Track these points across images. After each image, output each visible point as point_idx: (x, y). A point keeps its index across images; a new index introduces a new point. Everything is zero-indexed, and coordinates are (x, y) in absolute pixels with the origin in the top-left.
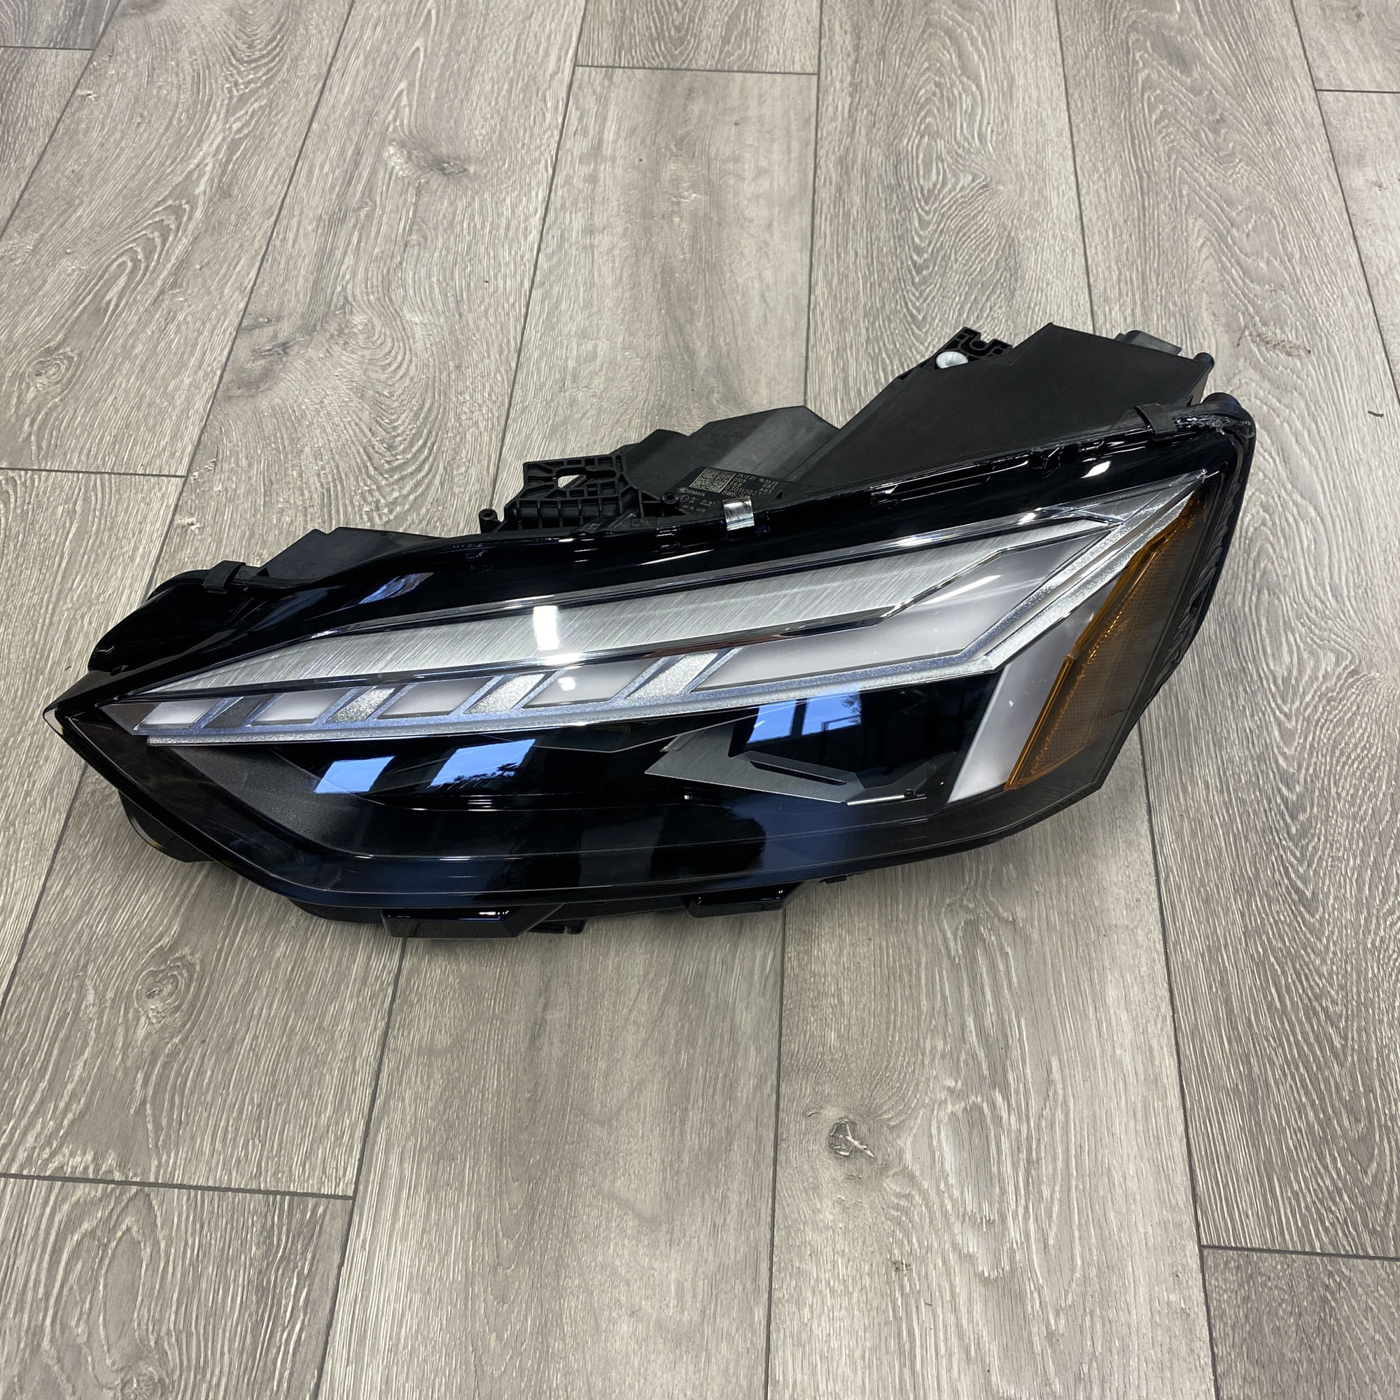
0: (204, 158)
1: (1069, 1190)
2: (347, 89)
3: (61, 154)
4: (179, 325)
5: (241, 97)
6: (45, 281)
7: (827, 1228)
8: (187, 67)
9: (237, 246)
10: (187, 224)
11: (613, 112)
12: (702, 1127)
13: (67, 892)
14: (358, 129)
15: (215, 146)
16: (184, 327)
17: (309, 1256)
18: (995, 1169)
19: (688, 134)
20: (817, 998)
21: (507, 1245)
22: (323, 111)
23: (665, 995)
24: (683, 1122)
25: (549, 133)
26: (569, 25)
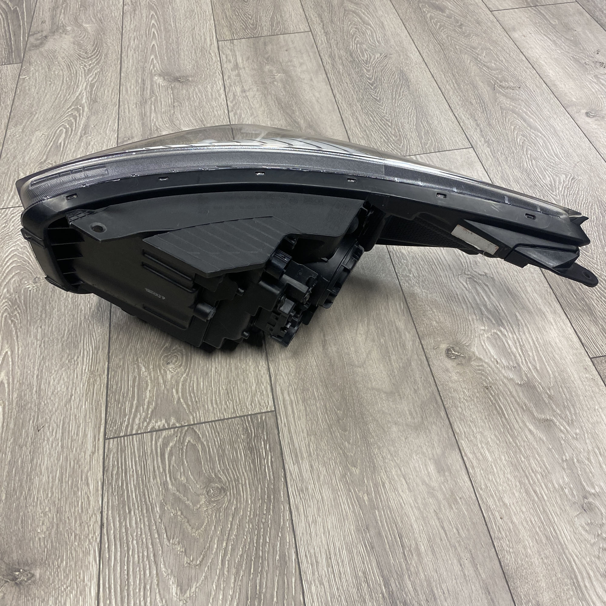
0: (81, 91)
1: (538, 351)
2: (131, 61)
3: (21, 99)
4: (92, 146)
5: (89, 70)
6: (31, 141)
7: (456, 382)
8: (63, 63)
9: (106, 117)
10: (83, 114)
11: (237, 53)
12: (398, 360)
13: (120, 337)
14: (140, 73)
15: (84, 87)
16: (95, 147)
17: (265, 433)
18: (509, 351)
19: (269, 56)
20: (424, 312)
21: (340, 413)
22: (123, 70)
23: (367, 323)
24: (390, 360)
25: (216, 64)
26: (210, 30)
